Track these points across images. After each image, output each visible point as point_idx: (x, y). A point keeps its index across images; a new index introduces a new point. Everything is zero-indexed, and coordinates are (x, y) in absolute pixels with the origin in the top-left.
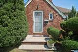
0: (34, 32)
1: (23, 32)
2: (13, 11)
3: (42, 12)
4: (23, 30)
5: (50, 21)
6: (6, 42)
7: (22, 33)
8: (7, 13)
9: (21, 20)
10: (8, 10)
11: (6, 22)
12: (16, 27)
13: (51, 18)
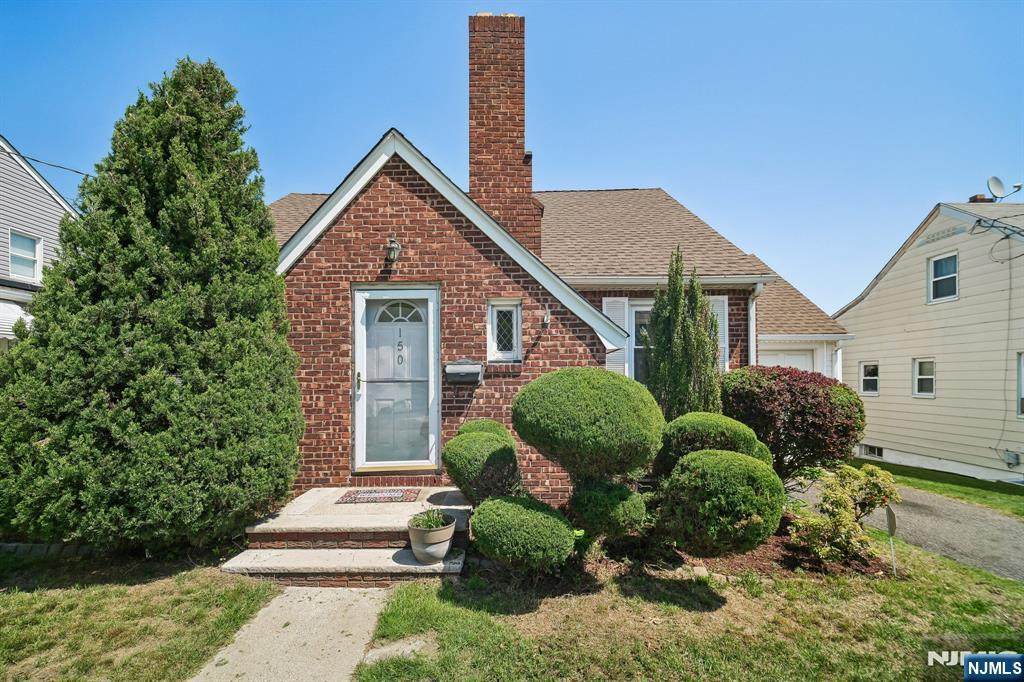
0: (361, 463)
1: (253, 461)
2: (193, 334)
3: (432, 296)
4: (255, 445)
5: (493, 373)
6: (156, 512)
7: (247, 469)
8: (162, 354)
9: (244, 383)
10: (168, 338)
11: (161, 407)
12: (213, 434)
13: (505, 343)
